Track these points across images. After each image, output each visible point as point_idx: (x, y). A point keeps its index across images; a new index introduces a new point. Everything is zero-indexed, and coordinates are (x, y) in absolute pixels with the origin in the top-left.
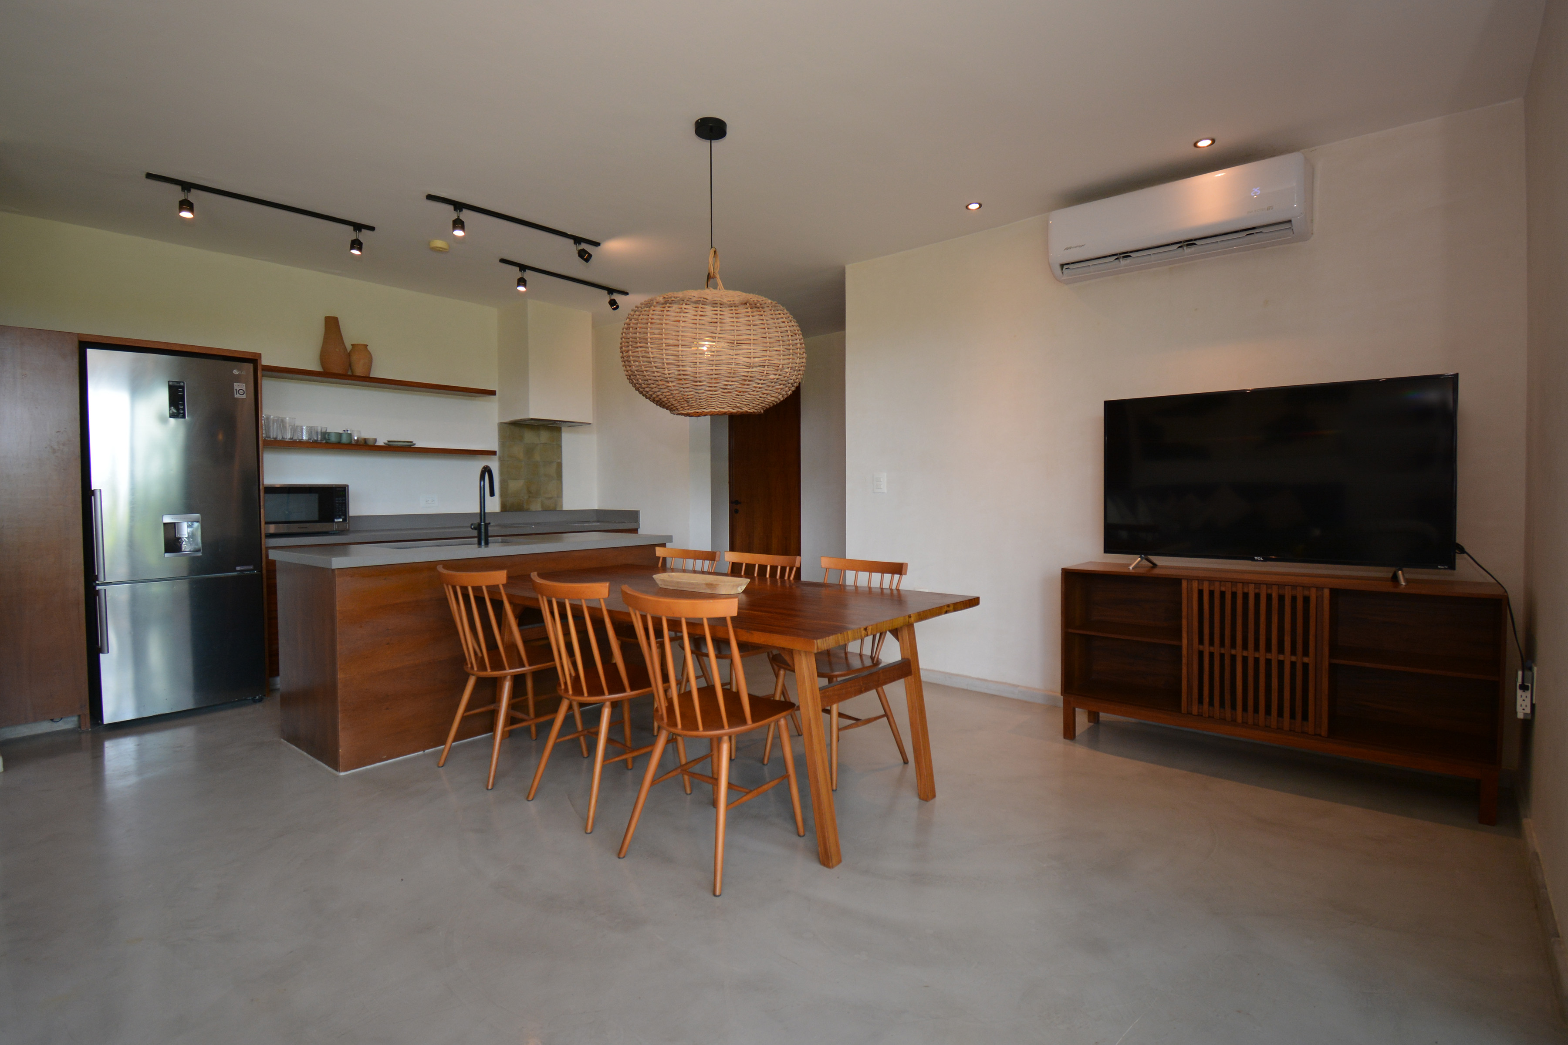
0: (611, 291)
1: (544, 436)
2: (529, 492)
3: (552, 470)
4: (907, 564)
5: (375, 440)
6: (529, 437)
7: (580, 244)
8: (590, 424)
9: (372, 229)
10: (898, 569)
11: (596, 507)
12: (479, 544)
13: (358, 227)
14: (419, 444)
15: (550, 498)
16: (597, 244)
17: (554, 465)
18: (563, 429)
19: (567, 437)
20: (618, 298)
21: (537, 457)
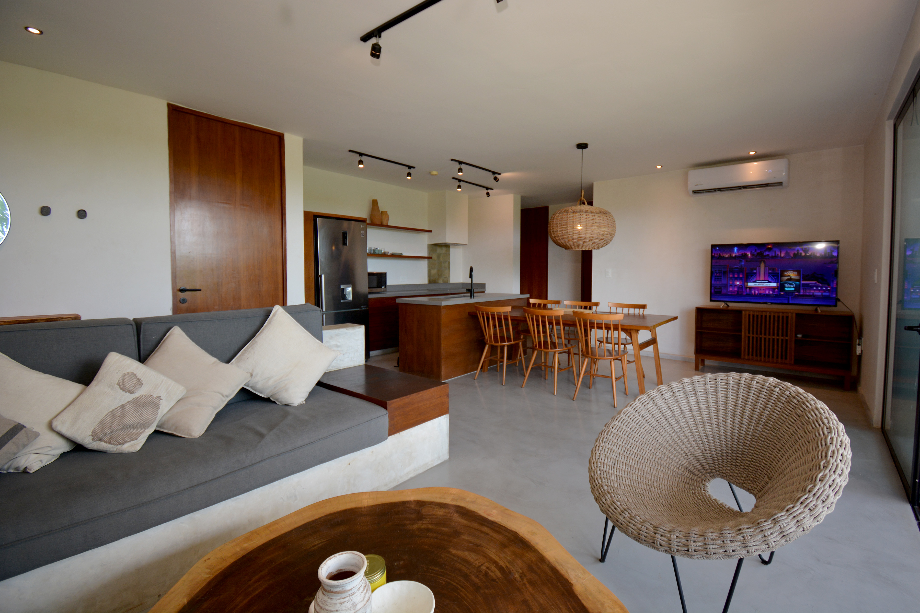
0: (487, 189)
1: (444, 249)
2: (438, 275)
3: (447, 264)
4: (647, 305)
5: (388, 252)
6: (439, 250)
7: (495, 174)
8: (466, 245)
9: (414, 168)
10: (644, 307)
11: (462, 282)
12: (471, 297)
13: (410, 167)
14: (405, 254)
15: (446, 277)
16: (499, 174)
17: (447, 262)
18: (451, 247)
19: (452, 250)
20: (489, 191)
21: (441, 259)
